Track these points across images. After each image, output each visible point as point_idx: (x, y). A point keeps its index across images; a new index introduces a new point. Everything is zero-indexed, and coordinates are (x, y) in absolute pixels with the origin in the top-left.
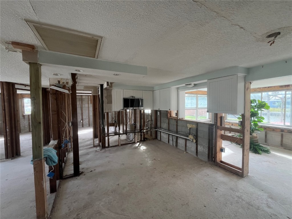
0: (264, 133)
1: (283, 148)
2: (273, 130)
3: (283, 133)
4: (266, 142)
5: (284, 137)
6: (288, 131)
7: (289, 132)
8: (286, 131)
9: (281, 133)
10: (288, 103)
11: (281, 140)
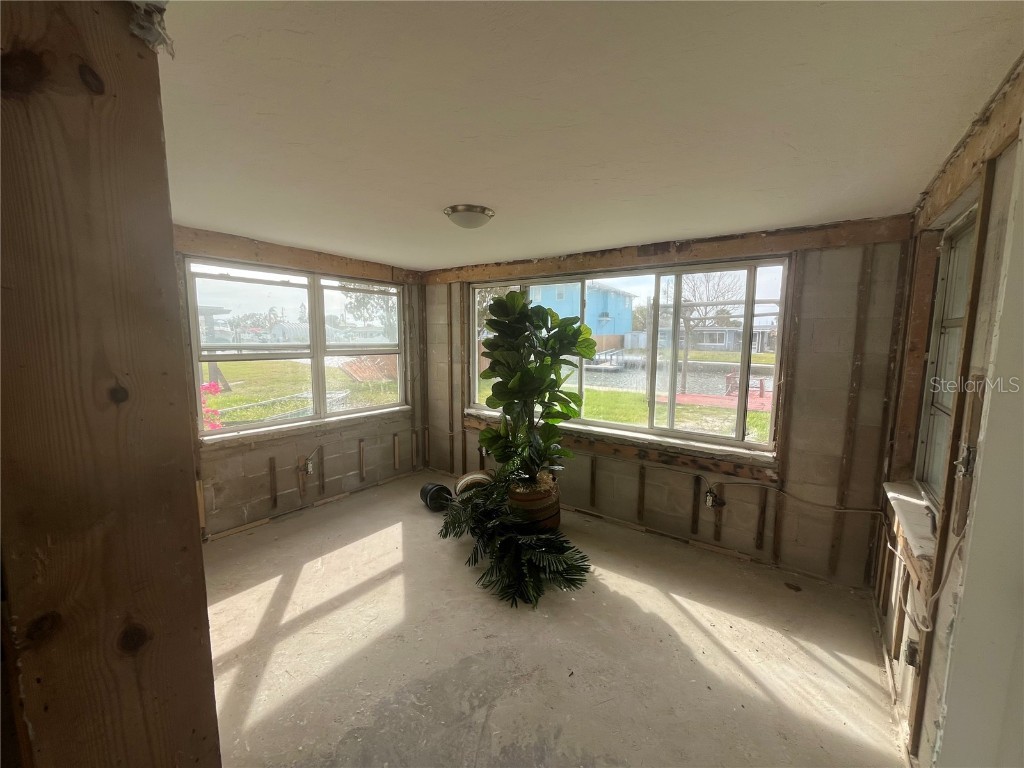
0: (586, 463)
1: (644, 528)
2: (616, 451)
3: (646, 463)
4: (593, 502)
5: (647, 481)
6: (660, 455)
7: (663, 458)
8: (654, 455)
9: (640, 462)
10: (664, 333)
11: (639, 497)
